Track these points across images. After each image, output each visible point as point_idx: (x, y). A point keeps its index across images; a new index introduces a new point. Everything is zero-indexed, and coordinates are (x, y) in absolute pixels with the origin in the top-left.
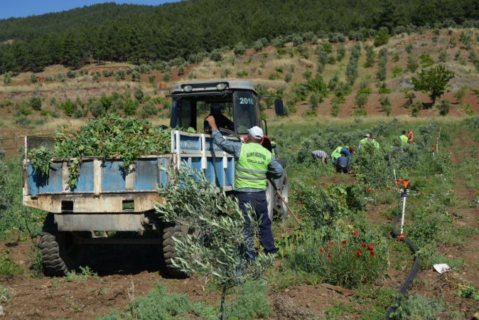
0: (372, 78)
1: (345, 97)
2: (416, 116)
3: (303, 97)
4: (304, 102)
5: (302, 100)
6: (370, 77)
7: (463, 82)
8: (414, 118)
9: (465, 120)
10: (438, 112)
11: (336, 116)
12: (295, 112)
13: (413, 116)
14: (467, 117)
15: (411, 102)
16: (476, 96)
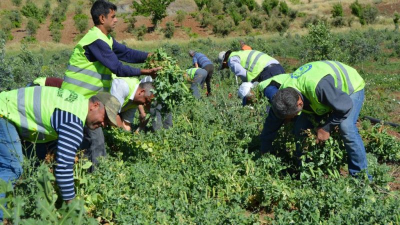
0: (84, 4)
1: (63, 23)
2: (141, 40)
3: (17, 24)
4: (18, 29)
5: (17, 26)
6: (82, 3)
7: (177, 7)
8: (140, 42)
9: (191, 42)
10: (163, 34)
11: (59, 41)
12: (12, 39)
13: (139, 40)
14: (192, 39)
15: (133, 26)
16: (193, 20)
